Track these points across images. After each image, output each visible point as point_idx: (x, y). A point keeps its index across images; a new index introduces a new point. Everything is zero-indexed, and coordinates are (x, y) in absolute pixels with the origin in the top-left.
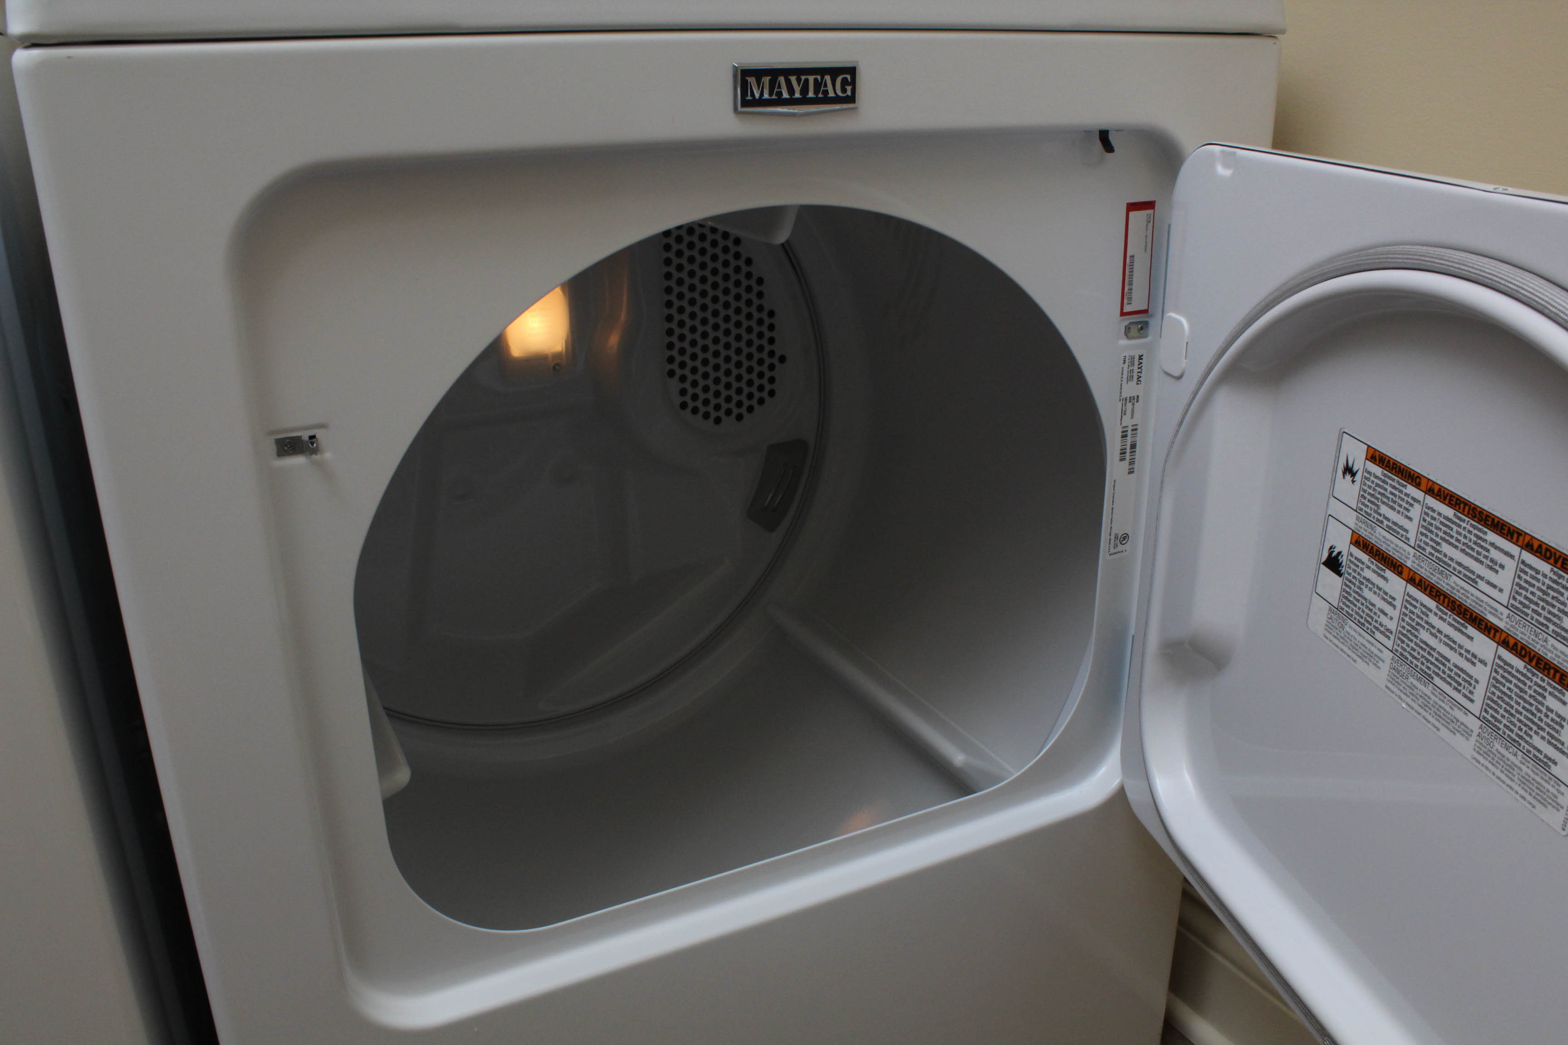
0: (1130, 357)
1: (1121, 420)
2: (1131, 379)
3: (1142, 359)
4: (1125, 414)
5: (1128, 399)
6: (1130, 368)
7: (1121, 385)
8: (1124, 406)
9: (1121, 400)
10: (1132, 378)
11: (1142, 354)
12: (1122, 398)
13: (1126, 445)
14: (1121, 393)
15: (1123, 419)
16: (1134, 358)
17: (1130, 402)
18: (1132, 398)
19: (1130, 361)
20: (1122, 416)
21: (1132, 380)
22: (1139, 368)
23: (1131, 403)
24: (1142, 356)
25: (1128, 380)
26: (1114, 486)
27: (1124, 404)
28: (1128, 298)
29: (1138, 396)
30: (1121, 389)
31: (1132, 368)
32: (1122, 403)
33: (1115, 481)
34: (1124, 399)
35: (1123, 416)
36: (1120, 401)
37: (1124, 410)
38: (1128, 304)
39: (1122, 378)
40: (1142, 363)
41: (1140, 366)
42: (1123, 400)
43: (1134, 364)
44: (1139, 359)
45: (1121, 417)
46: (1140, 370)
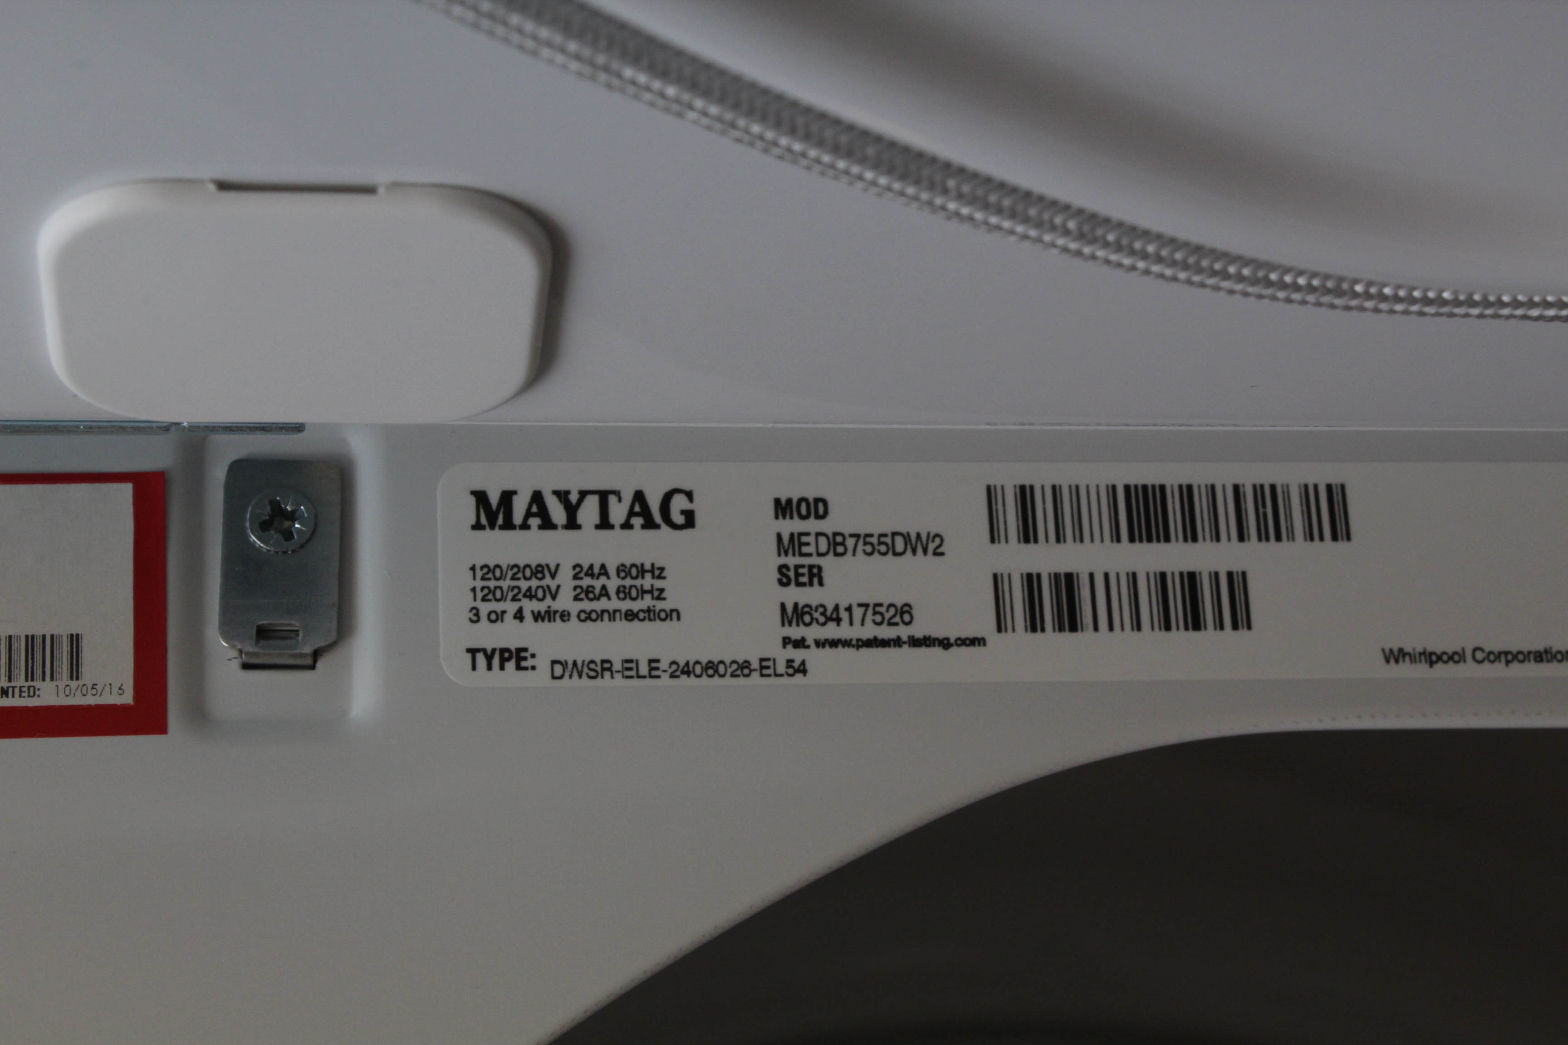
0: (485, 608)
1: (945, 644)
2: (647, 582)
3: (507, 497)
4: (905, 612)
5: (794, 595)
6: (565, 601)
7: (687, 670)
8: (843, 631)
9: (798, 655)
10: (642, 571)
11: (472, 500)
12: (782, 655)
13: (1133, 578)
14: (743, 668)
15: (939, 633)
16: (489, 571)
17: (816, 575)
18: (792, 561)
19: (511, 607)
20: (915, 642)
21: (658, 572)
22: (572, 524)
23: (828, 563)
24: (481, 497)
25: (650, 614)
26: (1432, 658)
27: (831, 631)
28: (30, 675)
29: (783, 508)
30: (712, 668)
31: (565, 579)
32: (819, 644)
33: (1395, 656)
34: (796, 632)
35: (918, 630)
36: (802, 670)
37: (869, 631)
38: (75, 672)
39: (629, 667)
40: (537, 497)
41: (558, 513)
42: (800, 644)
43: (539, 571)
44: (509, 525)
45: (923, 651)
46: (589, 512)
